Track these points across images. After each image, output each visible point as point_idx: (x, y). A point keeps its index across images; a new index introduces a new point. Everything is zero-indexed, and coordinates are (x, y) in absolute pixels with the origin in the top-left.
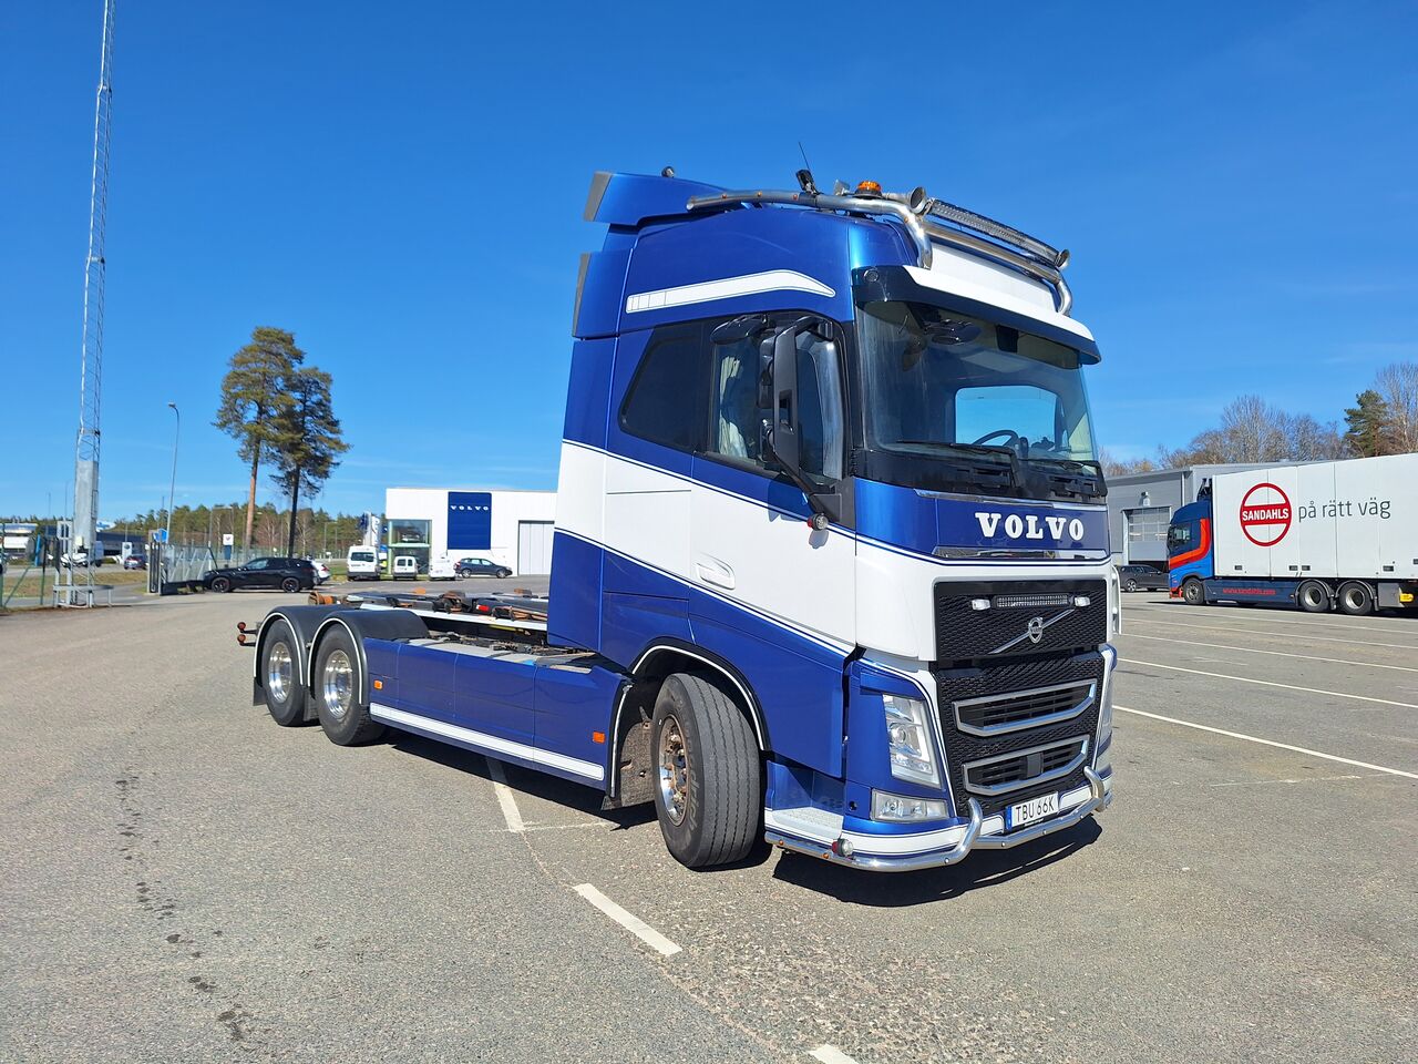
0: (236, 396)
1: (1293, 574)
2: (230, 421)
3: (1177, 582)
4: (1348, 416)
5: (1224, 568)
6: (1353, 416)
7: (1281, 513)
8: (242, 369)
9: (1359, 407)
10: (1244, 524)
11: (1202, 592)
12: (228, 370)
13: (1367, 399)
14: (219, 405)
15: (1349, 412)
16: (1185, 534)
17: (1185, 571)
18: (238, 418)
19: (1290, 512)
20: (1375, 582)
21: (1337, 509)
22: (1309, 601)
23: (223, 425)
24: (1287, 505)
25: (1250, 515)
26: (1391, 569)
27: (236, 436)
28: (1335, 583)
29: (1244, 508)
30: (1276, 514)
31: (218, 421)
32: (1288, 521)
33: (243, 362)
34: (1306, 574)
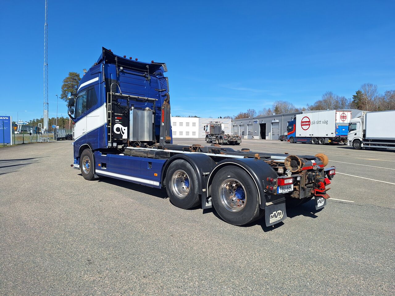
0: (65, 91)
1: (310, 136)
2: (64, 97)
3: (289, 138)
4: (353, 97)
5: (297, 135)
6: (355, 97)
7: (308, 123)
8: (66, 84)
9: (356, 95)
10: (302, 125)
11: (293, 140)
12: (63, 84)
13: (358, 93)
14: (61, 93)
15: (354, 96)
16: (290, 128)
17: (290, 136)
18: (66, 96)
19: (310, 123)
20: (324, 138)
21: (319, 122)
22: (313, 142)
23: (62, 98)
24: (310, 121)
25: (303, 123)
26: (327, 135)
27: (66, 101)
28: (317, 138)
29: (302, 122)
30: (307, 123)
31: (61, 97)
32: (310, 125)
33: (67, 82)
34: (312, 136)
